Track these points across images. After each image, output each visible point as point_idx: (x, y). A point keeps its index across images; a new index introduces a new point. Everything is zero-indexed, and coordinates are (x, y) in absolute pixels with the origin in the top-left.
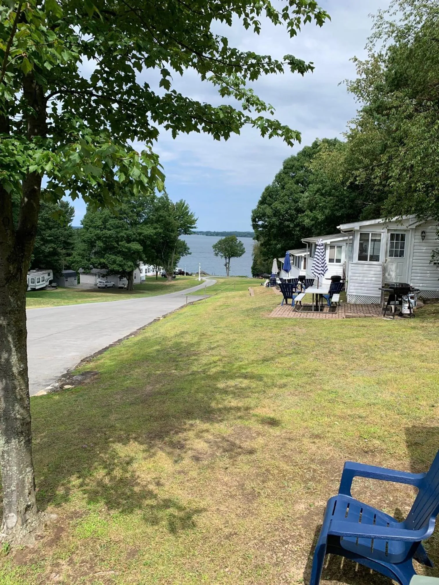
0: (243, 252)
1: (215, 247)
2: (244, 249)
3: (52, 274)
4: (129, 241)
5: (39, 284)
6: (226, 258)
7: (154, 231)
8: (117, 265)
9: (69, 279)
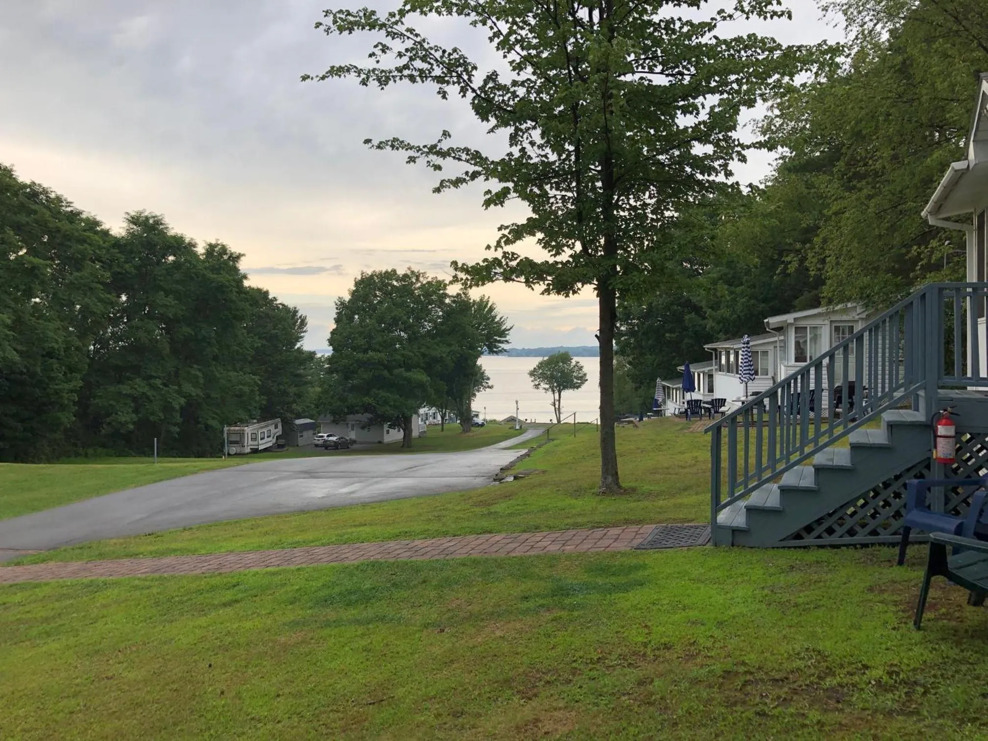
0: (583, 379)
1: (532, 374)
2: (585, 375)
3: (280, 426)
4: (408, 368)
5: (263, 441)
6: (553, 391)
7: (448, 350)
8: (390, 406)
9: (305, 434)
